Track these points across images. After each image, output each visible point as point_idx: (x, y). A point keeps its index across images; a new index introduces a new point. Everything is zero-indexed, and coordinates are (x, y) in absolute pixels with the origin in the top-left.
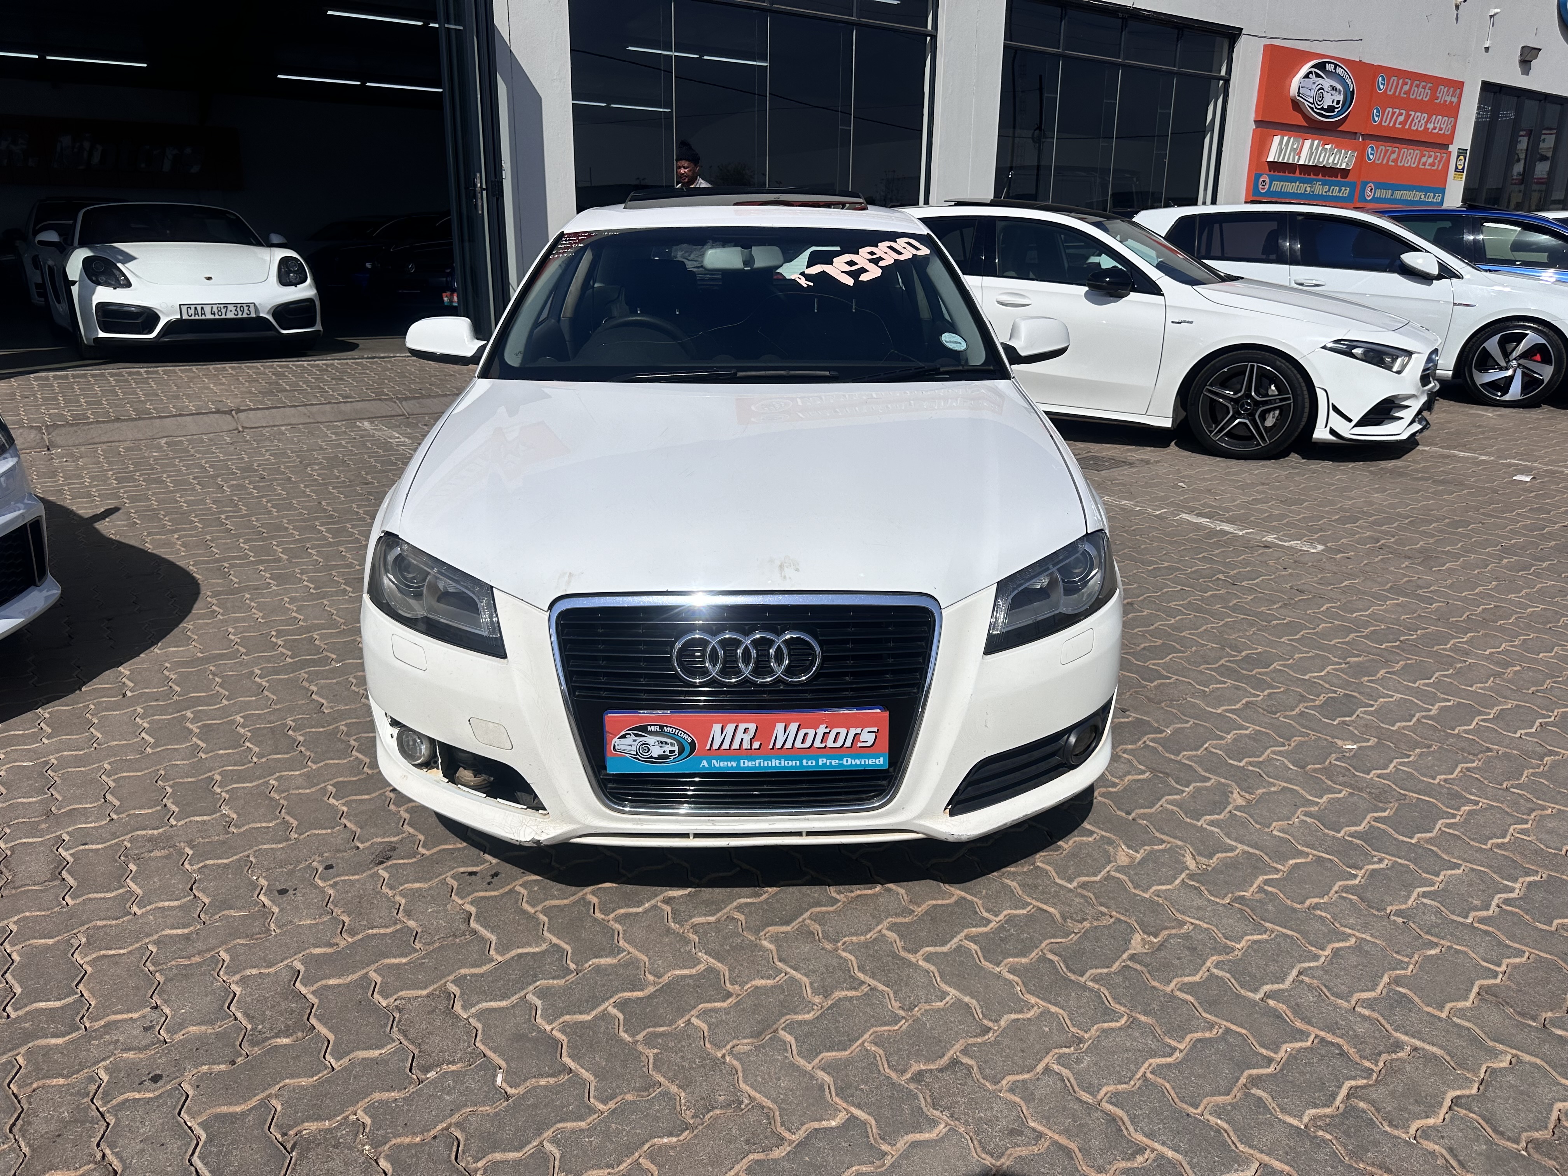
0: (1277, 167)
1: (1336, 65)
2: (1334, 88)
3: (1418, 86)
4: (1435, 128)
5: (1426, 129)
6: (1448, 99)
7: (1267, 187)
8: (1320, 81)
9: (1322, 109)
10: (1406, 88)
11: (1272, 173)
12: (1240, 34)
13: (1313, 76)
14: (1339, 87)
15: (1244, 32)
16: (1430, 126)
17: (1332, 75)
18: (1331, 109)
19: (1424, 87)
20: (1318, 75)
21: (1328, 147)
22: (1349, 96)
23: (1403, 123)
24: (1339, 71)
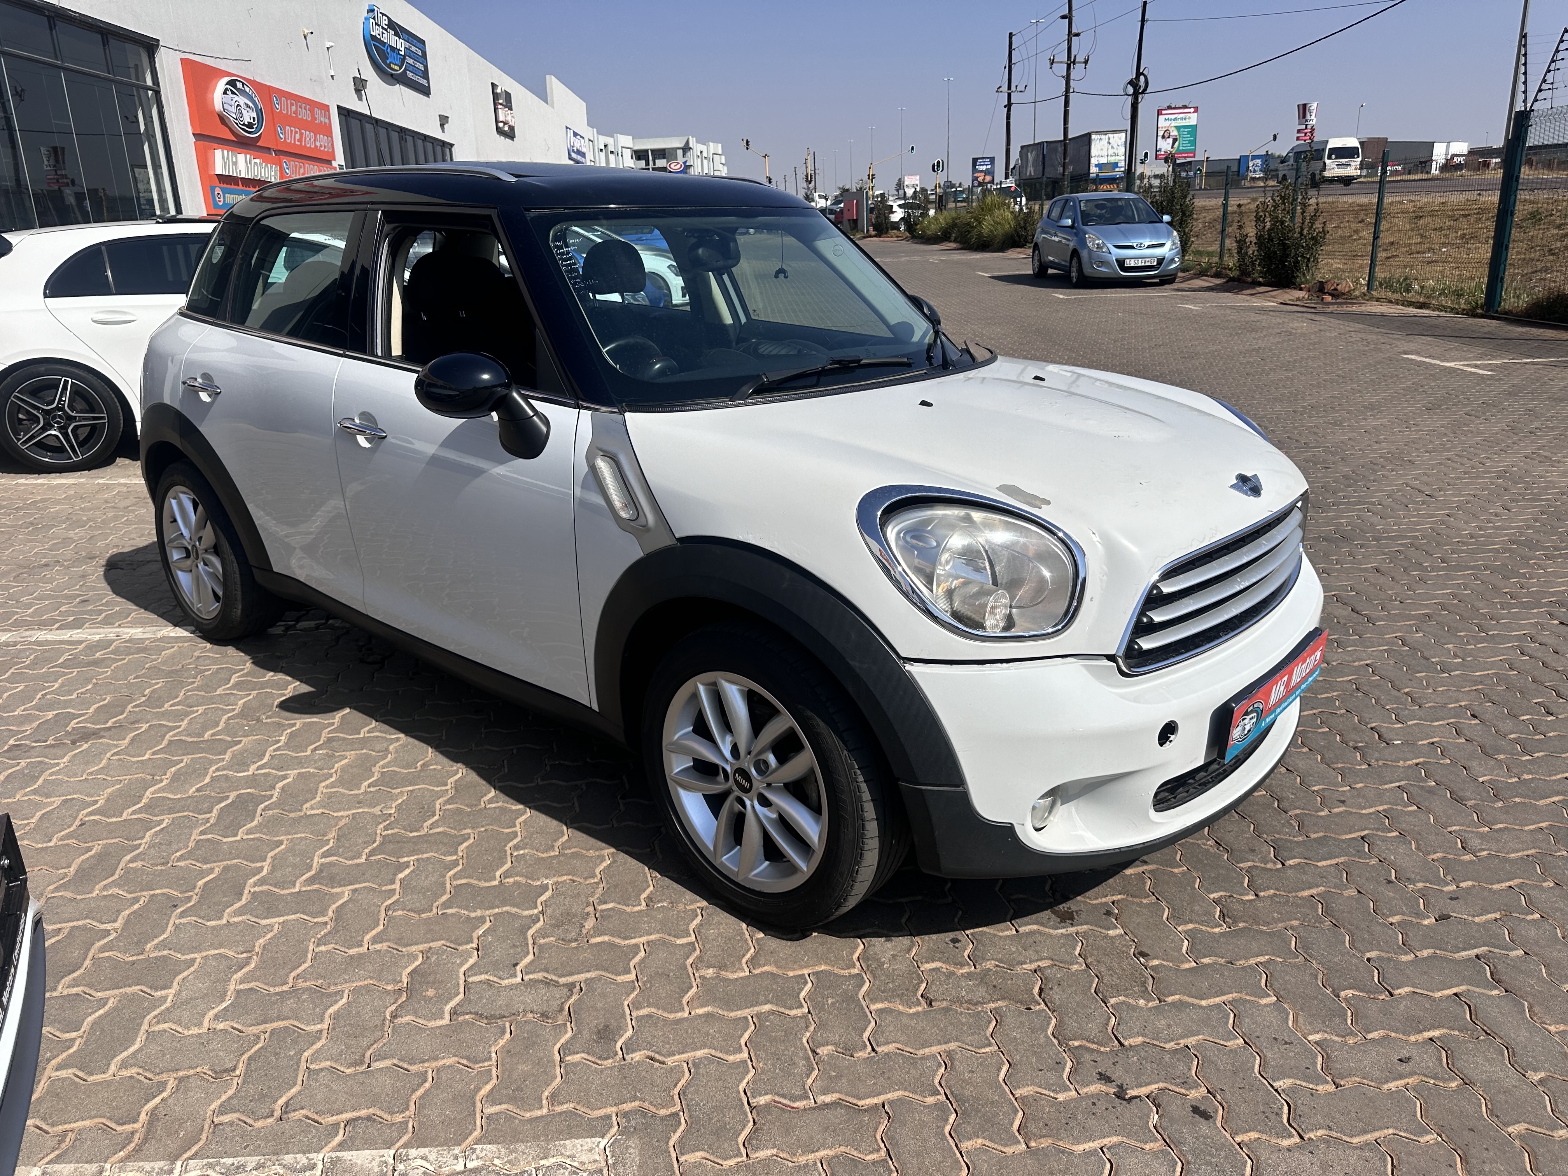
0: (224, 179)
1: (243, 84)
2: (248, 106)
3: (301, 107)
4: (321, 146)
5: (316, 146)
6: (323, 119)
7: (222, 199)
8: (236, 98)
9: (244, 125)
10: (294, 108)
11: (222, 185)
12: (158, 45)
13: (229, 92)
14: (251, 105)
15: (161, 43)
16: (318, 144)
17: (243, 92)
18: (250, 125)
19: (305, 109)
20: (233, 93)
21: (257, 161)
22: (260, 112)
23: (300, 140)
24: (246, 89)
